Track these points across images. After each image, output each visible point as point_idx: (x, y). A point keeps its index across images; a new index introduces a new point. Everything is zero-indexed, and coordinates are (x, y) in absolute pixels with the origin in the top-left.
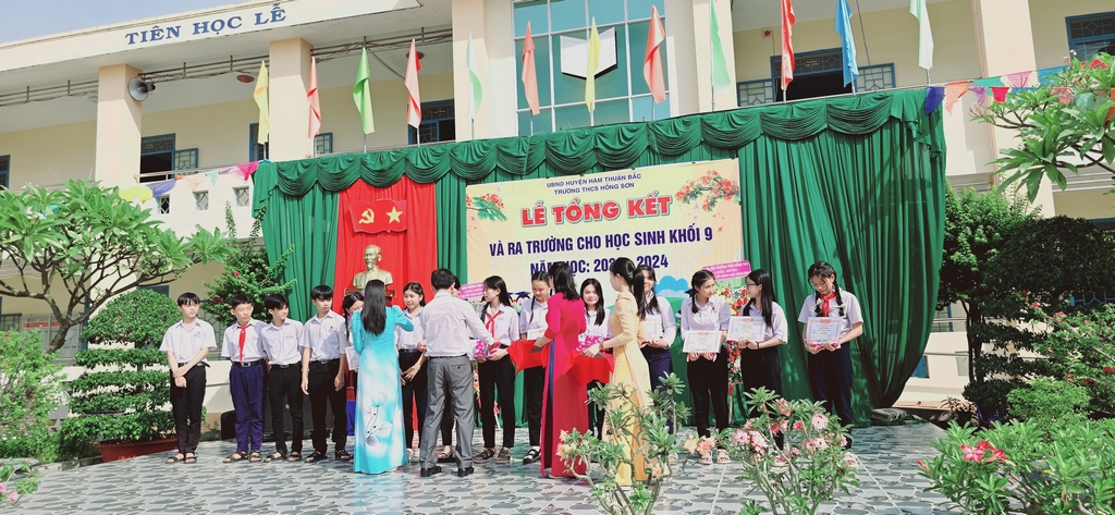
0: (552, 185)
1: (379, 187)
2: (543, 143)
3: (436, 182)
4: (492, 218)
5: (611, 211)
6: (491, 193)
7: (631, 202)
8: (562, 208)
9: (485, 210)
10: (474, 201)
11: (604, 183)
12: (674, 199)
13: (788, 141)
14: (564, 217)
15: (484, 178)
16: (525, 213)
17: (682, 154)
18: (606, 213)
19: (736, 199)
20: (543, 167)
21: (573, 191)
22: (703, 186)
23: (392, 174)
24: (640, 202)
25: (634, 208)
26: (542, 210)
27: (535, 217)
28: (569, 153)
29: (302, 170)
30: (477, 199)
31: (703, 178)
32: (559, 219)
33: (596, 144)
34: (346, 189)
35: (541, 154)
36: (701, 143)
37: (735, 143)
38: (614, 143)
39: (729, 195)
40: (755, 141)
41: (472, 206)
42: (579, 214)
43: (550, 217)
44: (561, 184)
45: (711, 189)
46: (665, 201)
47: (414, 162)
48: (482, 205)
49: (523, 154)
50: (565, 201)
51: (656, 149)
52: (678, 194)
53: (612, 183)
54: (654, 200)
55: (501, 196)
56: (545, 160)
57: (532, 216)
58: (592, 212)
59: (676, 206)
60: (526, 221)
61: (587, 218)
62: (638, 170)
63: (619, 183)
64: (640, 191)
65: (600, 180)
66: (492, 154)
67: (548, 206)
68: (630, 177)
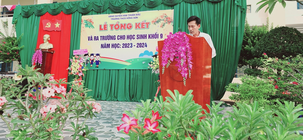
0: (110, 16)
1: (54, 15)
2: (108, 2)
3: (72, 14)
4: (89, 27)
5: (130, 27)
6: (90, 19)
7: (136, 24)
8: (113, 25)
9: (87, 25)
10: (84, 21)
11: (128, 17)
12: (151, 23)
13: (191, 3)
14: (114, 28)
15: (88, 13)
16: (100, 26)
17: (155, 7)
18: (128, 28)
19: (172, 24)
20: (108, 10)
21: (117, 19)
22: (161, 19)
23: (58, 11)
24: (139, 24)
25: (137, 26)
26: (106, 25)
27: (103, 28)
28: (117, 5)
29: (29, 8)
30: (85, 20)
31: (161, 16)
32: (112, 29)
33: (126, 3)
34: (43, 15)
35: (107, 6)
36: (162, 3)
37: (173, 4)
38: (132, 3)
39: (169, 22)
40: (180, 3)
41: (83, 23)
42: (119, 27)
43: (109, 28)
44: (113, 16)
45: (164, 20)
46: (148, 24)
47: (65, 7)
48: (87, 23)
49: (101, 5)
50: (114, 22)
51: (147, 6)
52: (152, 21)
53: (130, 17)
54: (144, 23)
55: (93, 20)
56: (109, 8)
57: (103, 27)
58: (123, 26)
59: (151, 26)
60: (101, 29)
61: (121, 29)
62: (140, 12)
63: (133, 17)
64: (140, 20)
65: (126, 15)
66: (91, 5)
67: (109, 24)
68: (137, 15)
